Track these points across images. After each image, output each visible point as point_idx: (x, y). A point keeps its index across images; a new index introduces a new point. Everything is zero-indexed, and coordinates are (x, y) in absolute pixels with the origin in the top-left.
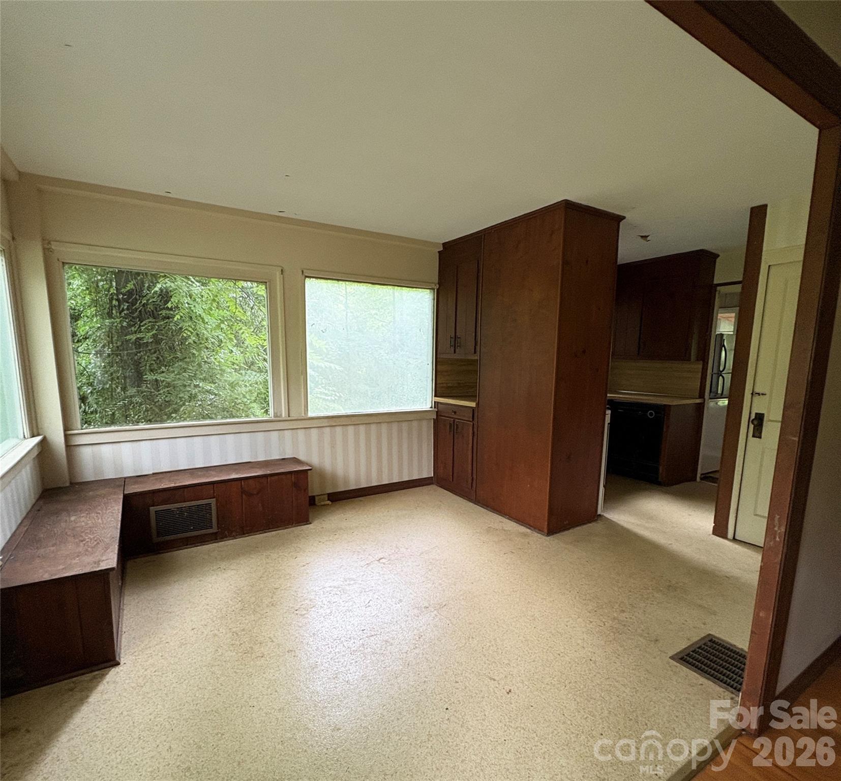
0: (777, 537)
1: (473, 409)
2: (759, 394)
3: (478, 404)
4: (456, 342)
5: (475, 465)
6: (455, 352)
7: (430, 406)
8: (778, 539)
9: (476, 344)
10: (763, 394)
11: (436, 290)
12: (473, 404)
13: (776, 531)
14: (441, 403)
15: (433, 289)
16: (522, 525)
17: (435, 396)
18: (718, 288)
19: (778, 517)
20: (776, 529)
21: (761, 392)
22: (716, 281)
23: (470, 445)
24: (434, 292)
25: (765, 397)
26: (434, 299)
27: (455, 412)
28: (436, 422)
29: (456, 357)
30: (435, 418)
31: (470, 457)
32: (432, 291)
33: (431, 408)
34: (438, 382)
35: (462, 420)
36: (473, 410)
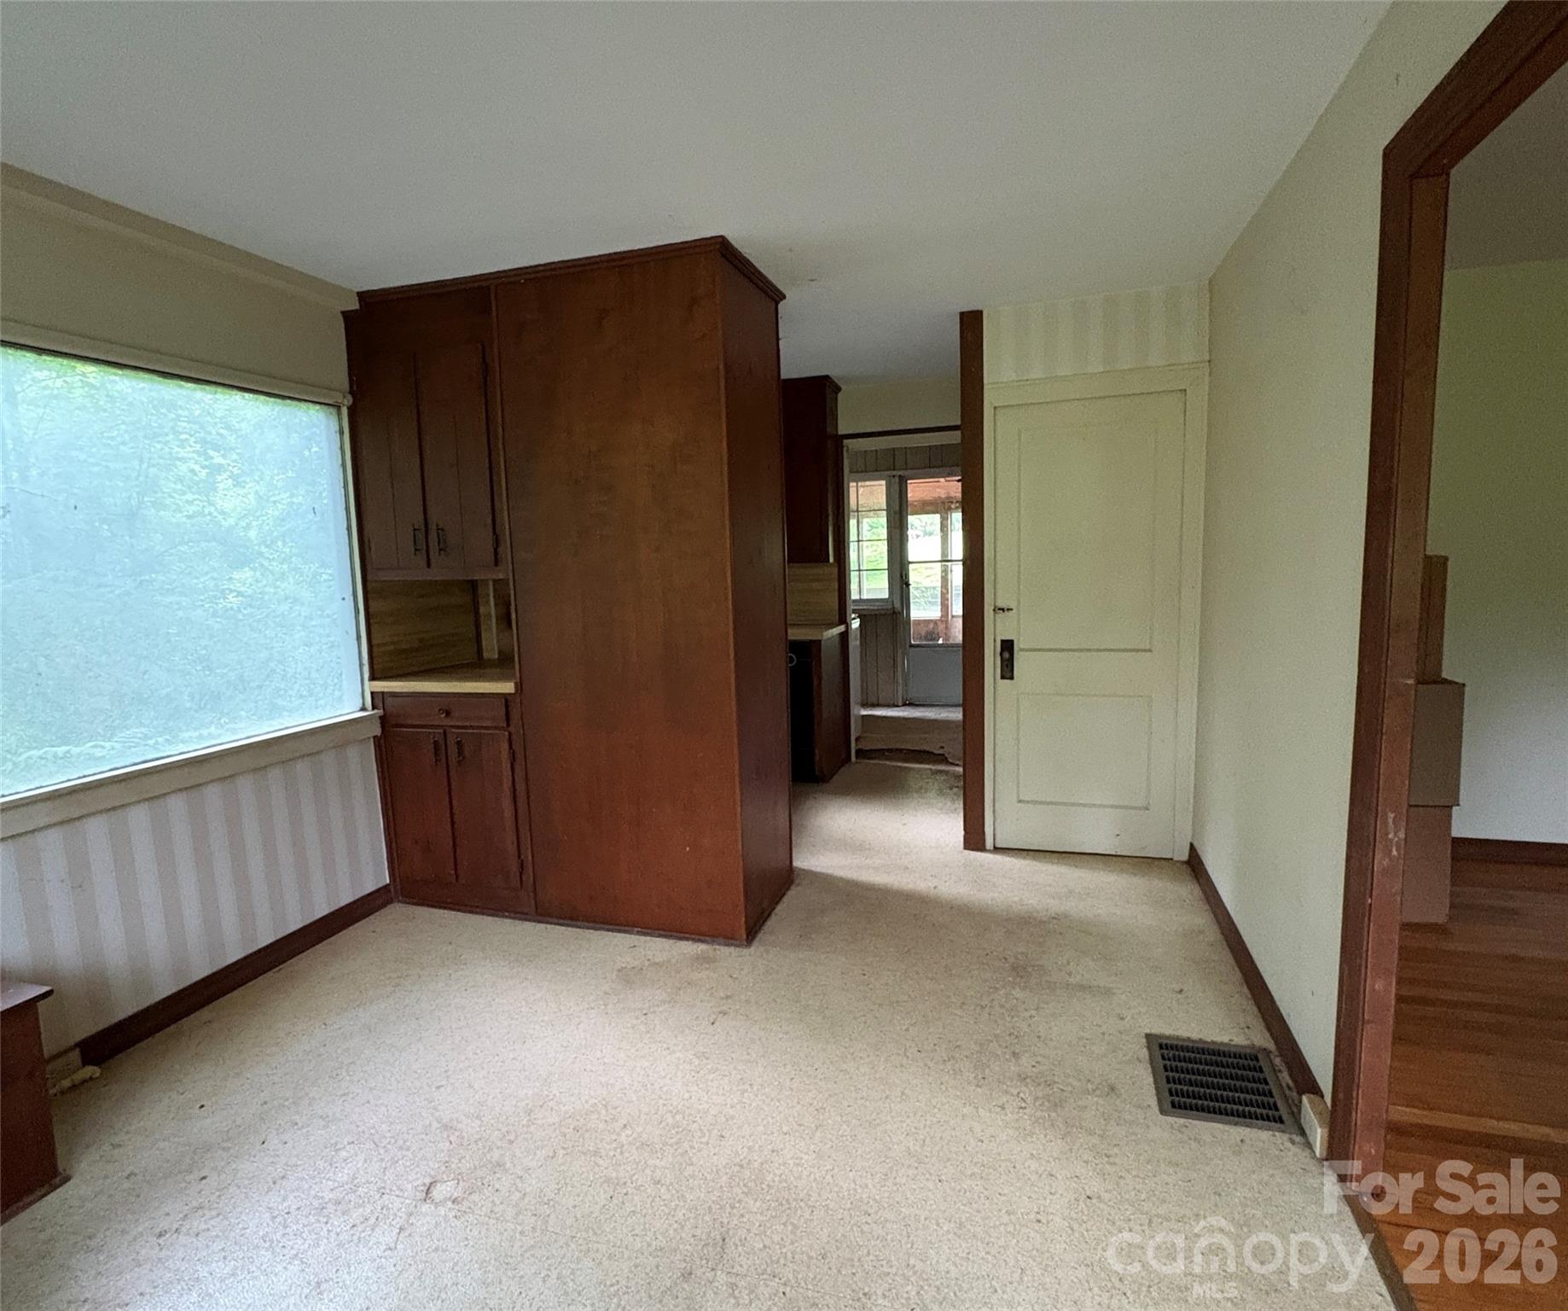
0: (1394, 850)
1: (505, 697)
2: (1003, 610)
3: (519, 687)
4: (429, 539)
5: (524, 831)
6: (429, 565)
7: (359, 705)
8: (1395, 853)
9: (497, 543)
10: (1008, 610)
11: (345, 411)
12: (507, 687)
13: (1391, 840)
14: (394, 695)
15: (338, 407)
16: (681, 939)
17: (373, 678)
18: (846, 442)
19: (1392, 815)
20: (1390, 836)
21: (1005, 606)
22: (842, 430)
23: (507, 784)
24: (339, 414)
25: (1011, 613)
26: (341, 433)
27: (448, 714)
28: (385, 747)
29: (437, 574)
30: (378, 732)
31: (508, 813)
32: (333, 411)
33: (363, 709)
34: (375, 642)
35: (478, 728)
36: (506, 701)
